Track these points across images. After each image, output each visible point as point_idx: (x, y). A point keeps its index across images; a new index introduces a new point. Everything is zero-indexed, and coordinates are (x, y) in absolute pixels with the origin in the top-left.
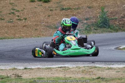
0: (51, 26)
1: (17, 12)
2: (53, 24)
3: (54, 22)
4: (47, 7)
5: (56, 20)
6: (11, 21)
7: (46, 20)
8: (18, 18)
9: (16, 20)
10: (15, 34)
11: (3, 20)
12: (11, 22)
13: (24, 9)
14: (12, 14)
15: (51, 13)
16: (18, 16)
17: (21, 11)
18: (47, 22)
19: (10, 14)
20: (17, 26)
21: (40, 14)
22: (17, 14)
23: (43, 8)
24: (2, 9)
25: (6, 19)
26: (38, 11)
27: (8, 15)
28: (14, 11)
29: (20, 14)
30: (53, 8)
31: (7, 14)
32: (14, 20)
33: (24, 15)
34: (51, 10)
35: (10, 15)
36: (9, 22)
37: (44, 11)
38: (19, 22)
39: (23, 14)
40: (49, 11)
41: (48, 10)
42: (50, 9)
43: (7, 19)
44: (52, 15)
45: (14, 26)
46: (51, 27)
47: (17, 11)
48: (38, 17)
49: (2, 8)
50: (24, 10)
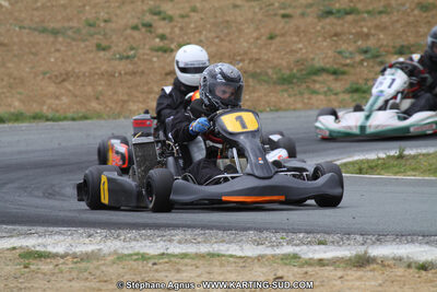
0: (267, 74)
1: (162, 23)
2: (274, 68)
3: (282, 59)
4: (277, 4)
5: (292, 51)
6: (132, 52)
7: (255, 50)
8: (161, 44)
9: (148, 52)
10: (125, 102)
11: (104, 49)
12: (128, 57)
13: (194, 10)
14: (143, 30)
15: (283, 28)
16: (163, 37)
17: (180, 20)
18: (257, 60)
19: (135, 28)
20: (143, 72)
21: (240, 31)
22: (162, 27)
23: (261, 9)
24: (118, 12)
25: (117, 46)
26: (240, 19)
27: (129, 31)
28: (156, 17)
29: (172, 28)
30: (295, 7)
31: (125, 29)
32: (141, 51)
33: (186, 34)
34: (284, 16)
35: (136, 34)
36: (121, 59)
37: (260, 20)
38: (155, 59)
39: (181, 29)
40: (278, 18)
41: (275, 15)
42: (282, 12)
43: (120, 46)
44: (283, 35)
45: (134, 73)
46: (266, 78)
47: (164, 19)
48: (230, 42)
49: (119, 7)
50: (192, 14)
